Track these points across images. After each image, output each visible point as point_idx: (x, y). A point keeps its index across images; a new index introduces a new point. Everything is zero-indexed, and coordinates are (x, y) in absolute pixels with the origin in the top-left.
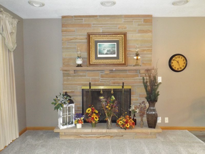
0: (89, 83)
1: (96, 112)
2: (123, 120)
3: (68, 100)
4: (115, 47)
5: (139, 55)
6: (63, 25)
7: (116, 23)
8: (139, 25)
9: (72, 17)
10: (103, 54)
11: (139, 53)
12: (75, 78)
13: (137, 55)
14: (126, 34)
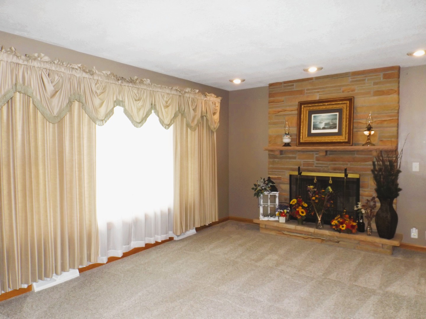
0: (297, 167)
1: (304, 205)
2: (339, 219)
3: (269, 186)
4: (337, 119)
5: (371, 129)
6: (271, 95)
7: (339, 84)
8: (375, 84)
9: (280, 83)
10: (319, 129)
11: (373, 125)
12: (283, 160)
13: (369, 129)
14: (353, 99)
